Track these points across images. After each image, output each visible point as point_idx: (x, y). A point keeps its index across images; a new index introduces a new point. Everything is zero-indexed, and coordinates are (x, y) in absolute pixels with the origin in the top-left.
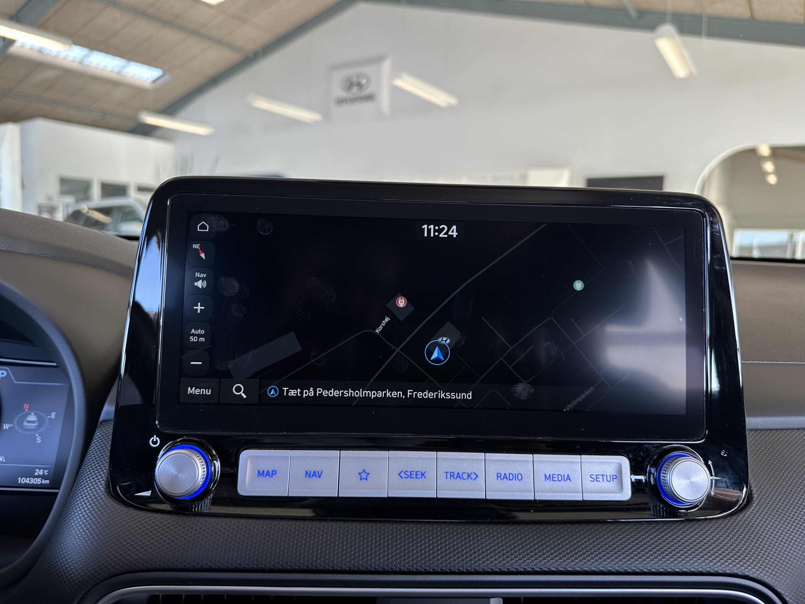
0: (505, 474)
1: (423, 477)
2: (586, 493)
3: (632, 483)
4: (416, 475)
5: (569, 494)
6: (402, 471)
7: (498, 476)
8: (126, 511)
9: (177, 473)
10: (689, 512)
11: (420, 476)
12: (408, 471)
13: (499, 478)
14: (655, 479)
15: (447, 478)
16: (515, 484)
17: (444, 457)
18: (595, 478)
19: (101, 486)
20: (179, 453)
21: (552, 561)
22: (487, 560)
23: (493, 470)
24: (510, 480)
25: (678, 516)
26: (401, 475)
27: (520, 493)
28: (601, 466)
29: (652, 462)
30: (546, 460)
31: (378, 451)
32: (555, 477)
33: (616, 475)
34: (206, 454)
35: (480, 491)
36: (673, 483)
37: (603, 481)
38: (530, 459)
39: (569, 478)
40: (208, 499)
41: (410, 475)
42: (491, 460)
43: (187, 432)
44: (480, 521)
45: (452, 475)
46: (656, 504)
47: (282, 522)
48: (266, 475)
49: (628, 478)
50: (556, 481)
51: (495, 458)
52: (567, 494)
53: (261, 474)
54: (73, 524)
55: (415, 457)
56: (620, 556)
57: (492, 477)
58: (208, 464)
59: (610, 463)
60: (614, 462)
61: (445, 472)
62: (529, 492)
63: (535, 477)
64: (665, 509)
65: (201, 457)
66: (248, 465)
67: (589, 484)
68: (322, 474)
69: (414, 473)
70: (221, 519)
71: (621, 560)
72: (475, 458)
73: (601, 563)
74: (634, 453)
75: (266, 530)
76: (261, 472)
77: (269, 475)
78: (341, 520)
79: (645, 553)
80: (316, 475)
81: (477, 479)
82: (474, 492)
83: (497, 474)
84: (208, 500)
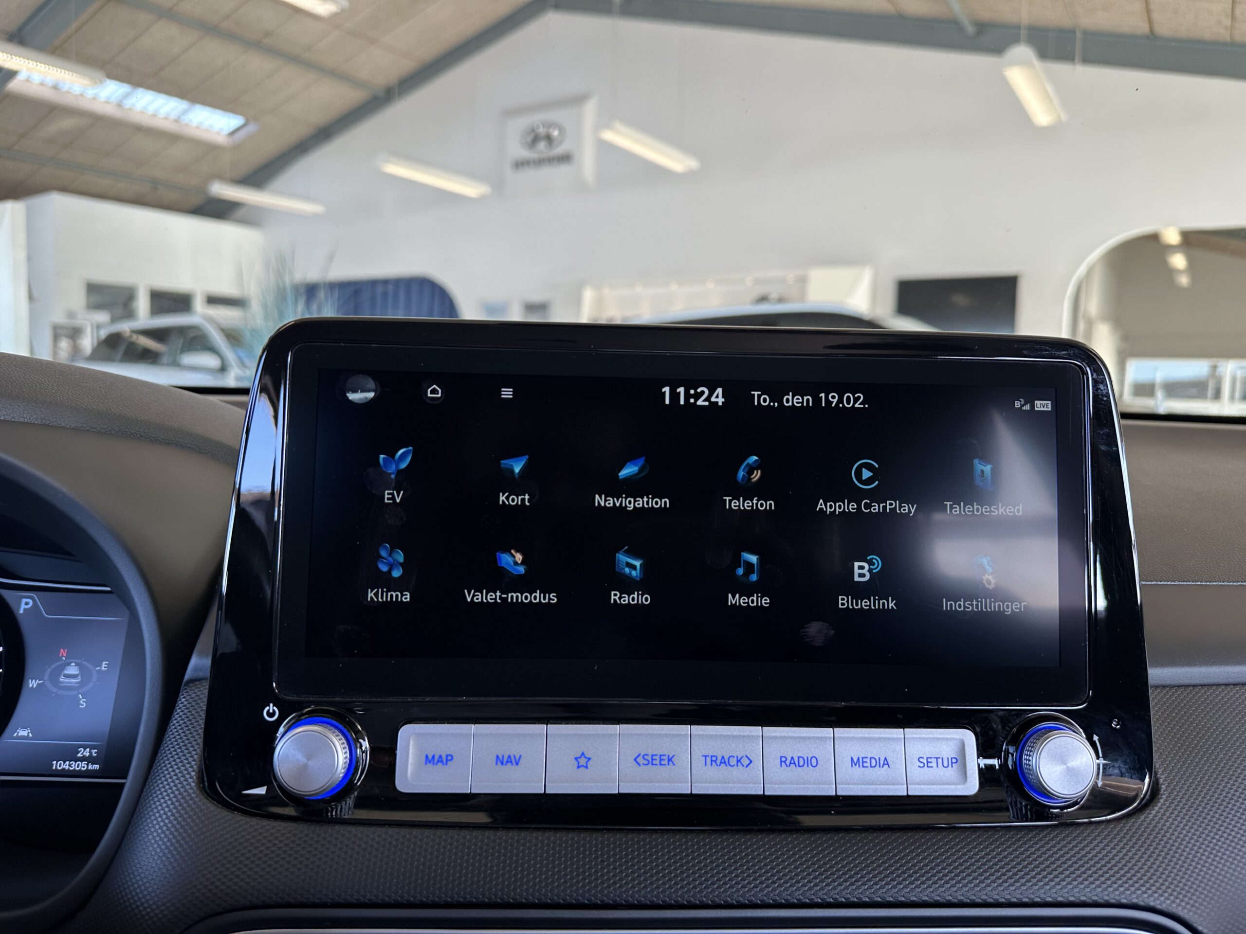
0: (792, 758)
1: (670, 762)
2: (913, 784)
3: (980, 770)
4: (661, 760)
5: (887, 786)
6: (639, 755)
7: (781, 762)
8: (230, 817)
9: (306, 761)
10: (1065, 813)
11: (666, 762)
12: (647, 755)
13: (783, 764)
14: (1015, 763)
15: (706, 765)
16: (807, 772)
17: (701, 733)
18: (926, 763)
19: (190, 780)
20: (310, 731)
21: (863, 887)
22: (768, 886)
23: (775, 751)
24: (799, 766)
25: (1049, 817)
26: (638, 760)
27: (815, 786)
28: (934, 745)
29: (1009, 738)
30: (852, 735)
31: (603, 724)
32: (866, 762)
33: (956, 757)
34: (349, 731)
35: (755, 783)
36: (1041, 769)
37: (937, 766)
38: (829, 735)
39: (886, 763)
40: (350, 798)
41: (651, 760)
42: (772, 737)
43: (319, 698)
44: (755, 828)
45: (714, 760)
46: (1016, 801)
47: (463, 833)
48: (438, 761)
49: (974, 762)
50: (867, 767)
51: (778, 734)
52: (884, 786)
53: (429, 760)
54: (150, 837)
55: (658, 733)
56: (963, 879)
57: (773, 763)
58: (352, 746)
59: (947, 739)
60: (953, 739)
61: (703, 756)
62: (828, 785)
63: (836, 761)
64: (1029, 807)
65: (341, 737)
66: (411, 747)
67: (916, 772)
68: (520, 761)
69: (658, 758)
70: (373, 829)
71: (965, 886)
72: (747, 733)
73: (937, 889)
74: (983, 725)
75: (439, 844)
76: (430, 757)
77: (442, 761)
78: (550, 829)
79: (1001, 875)
80: (512, 761)
81: (751, 765)
82: (747, 785)
83: (781, 757)
84: (350, 801)
